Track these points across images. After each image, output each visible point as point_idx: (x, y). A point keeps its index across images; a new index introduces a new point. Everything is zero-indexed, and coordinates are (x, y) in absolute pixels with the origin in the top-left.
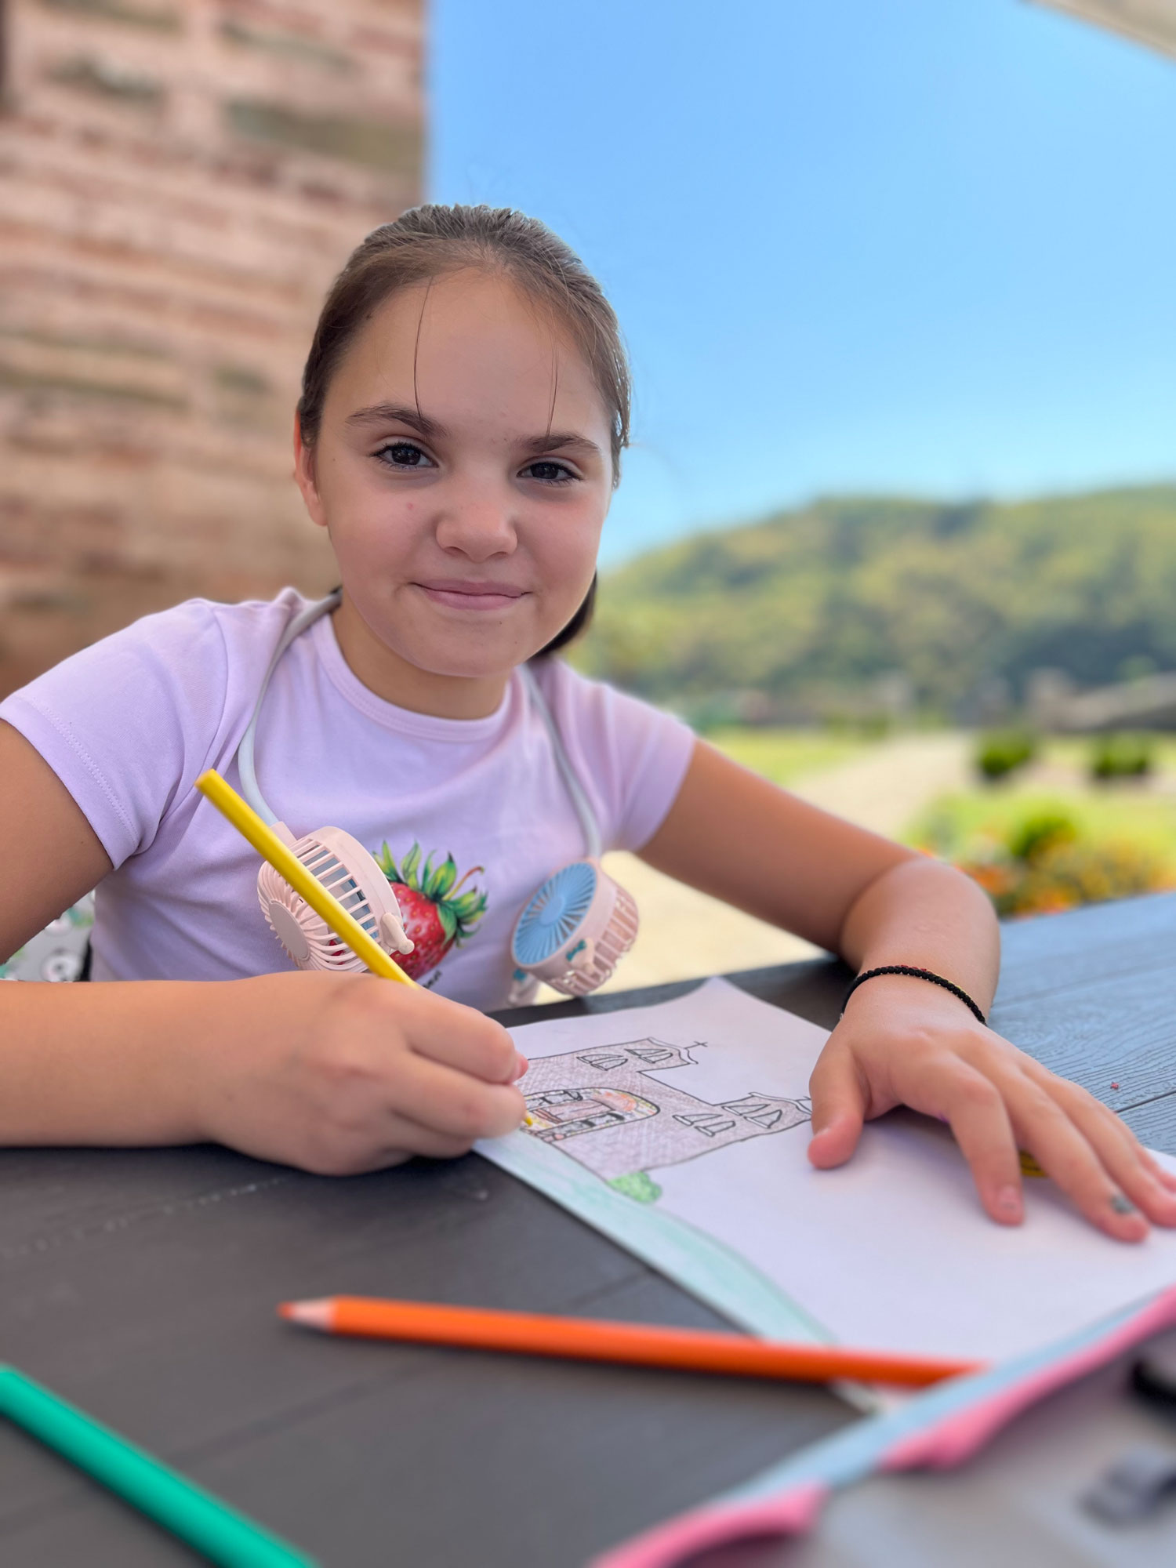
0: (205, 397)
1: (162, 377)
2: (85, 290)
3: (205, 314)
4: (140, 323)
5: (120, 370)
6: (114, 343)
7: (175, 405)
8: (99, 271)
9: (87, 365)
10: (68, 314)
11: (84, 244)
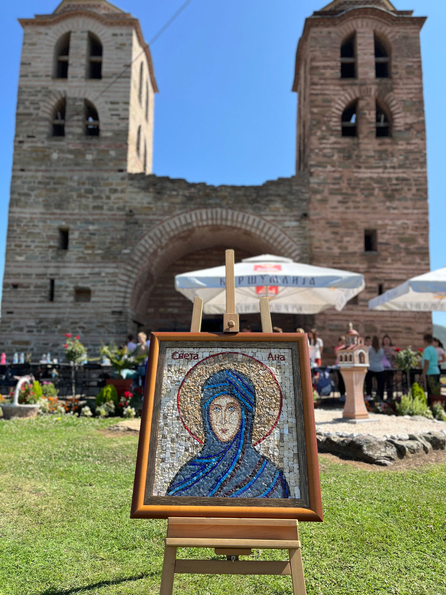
0: (404, 331)
1: (400, 329)
2: (391, 321)
3: (403, 322)
4: (397, 324)
5: (395, 329)
6: (395, 326)
7: (401, 332)
8: (393, 319)
9: (392, 329)
10: (390, 324)
11: (391, 317)
